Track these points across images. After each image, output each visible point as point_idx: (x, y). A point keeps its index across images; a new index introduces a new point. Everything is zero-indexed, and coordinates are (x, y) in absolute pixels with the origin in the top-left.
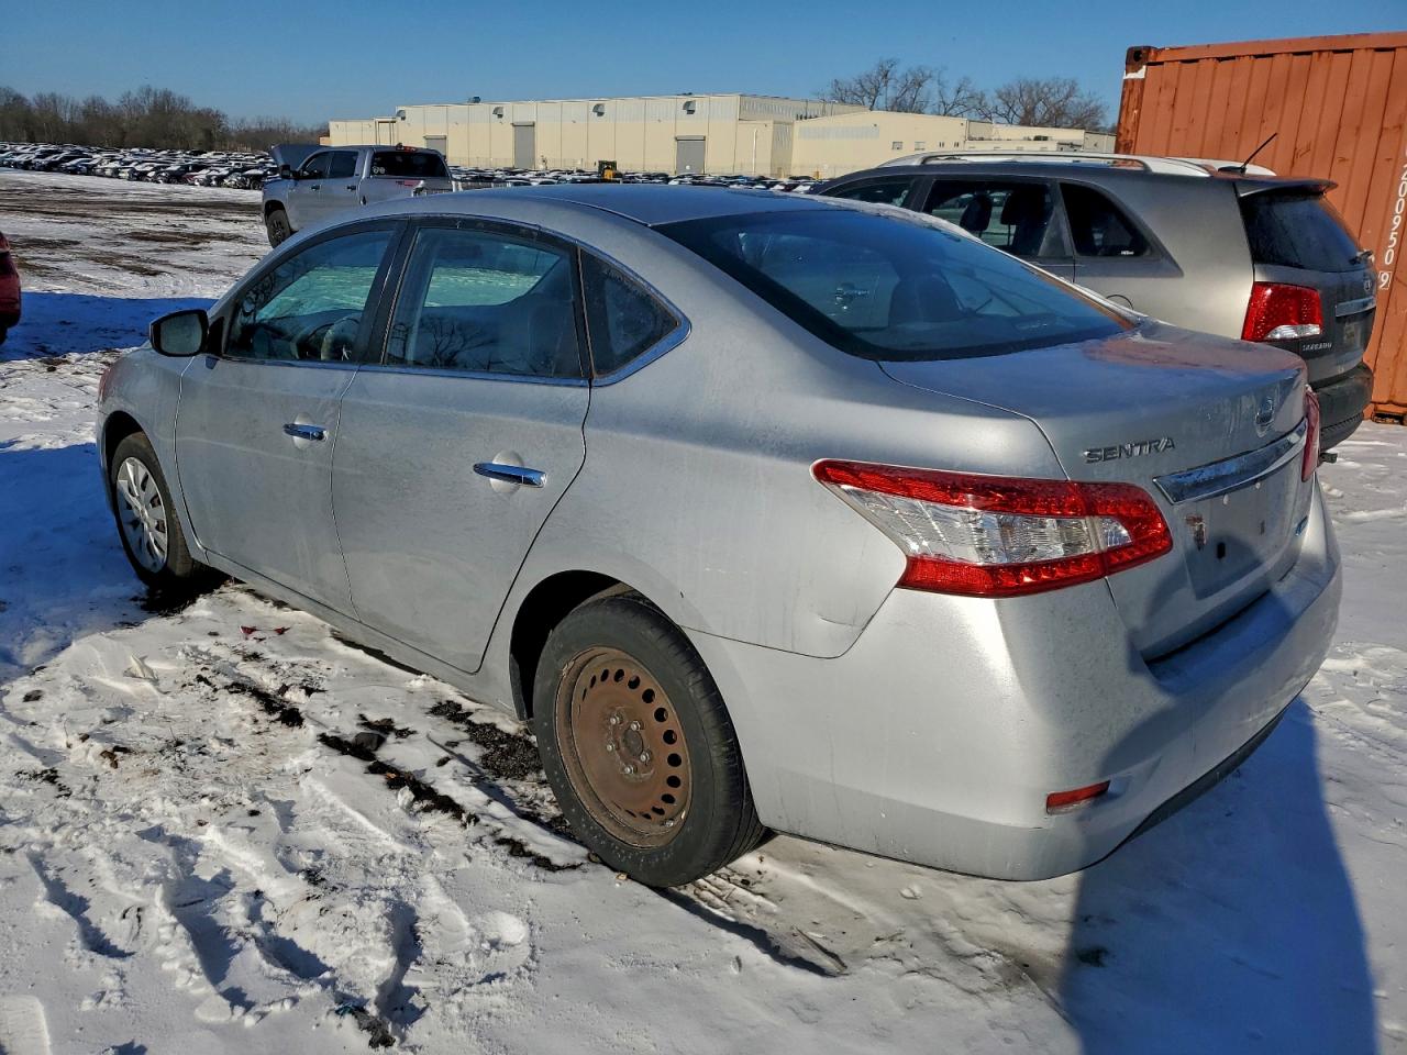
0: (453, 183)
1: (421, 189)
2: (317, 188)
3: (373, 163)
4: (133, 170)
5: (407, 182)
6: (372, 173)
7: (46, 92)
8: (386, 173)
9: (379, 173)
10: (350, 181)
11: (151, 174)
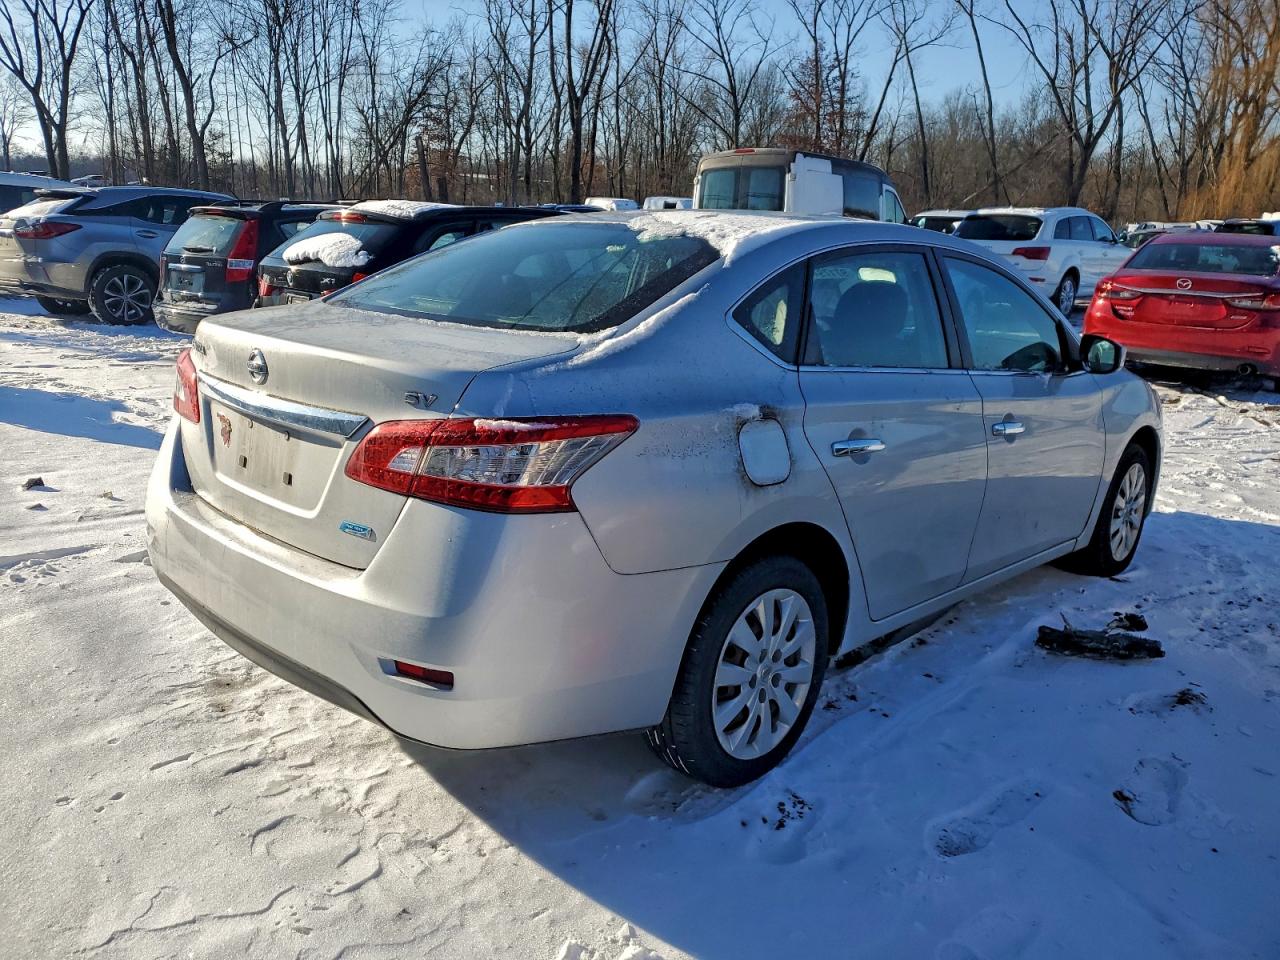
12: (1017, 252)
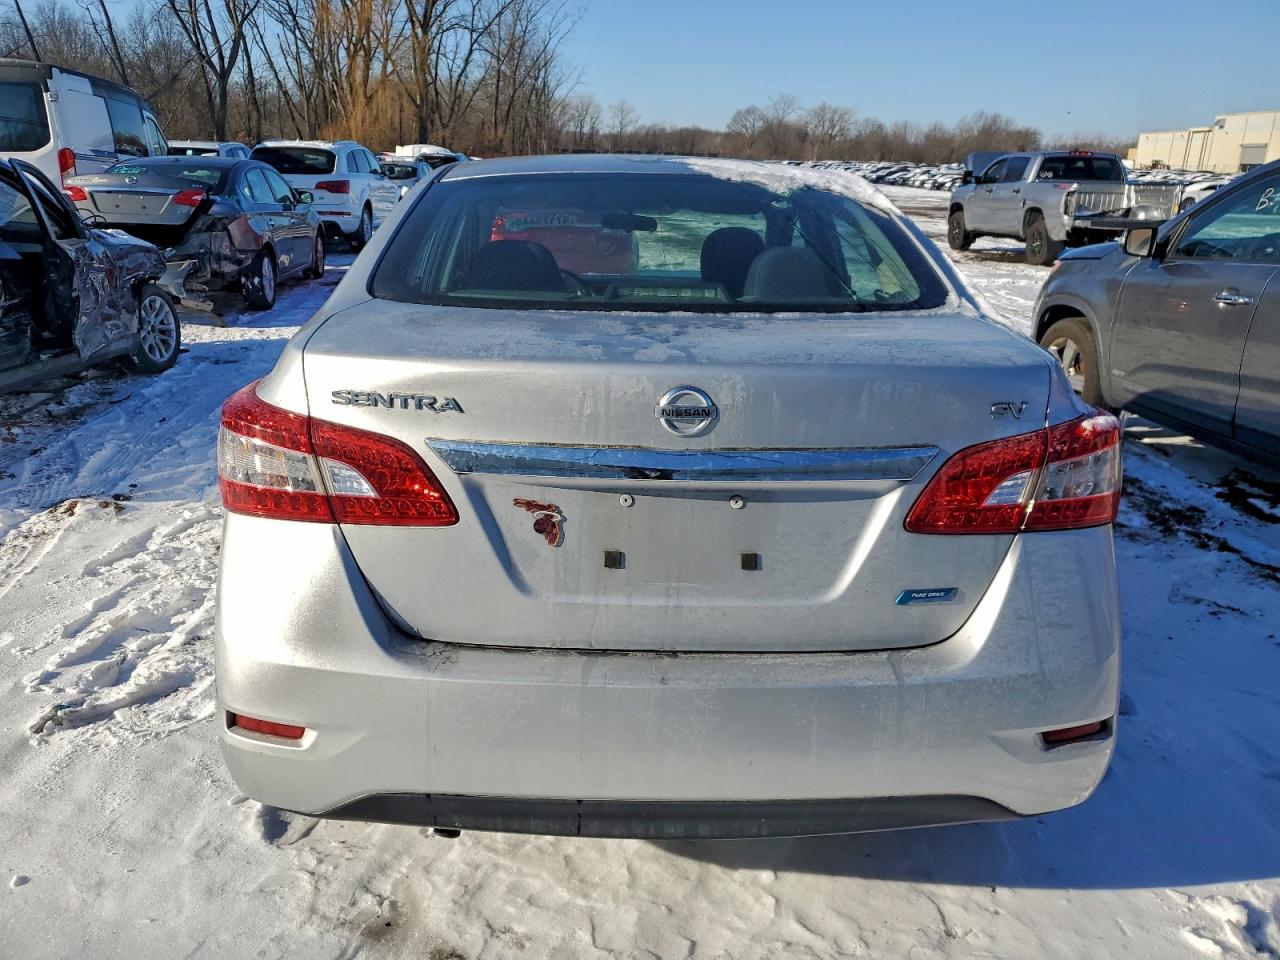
0: (1127, 186)
1: (1074, 192)
2: (991, 191)
3: (1042, 168)
4: (935, 182)
5: (1062, 185)
6: (1038, 176)
7: (901, 120)
8: (1054, 178)
9: (1047, 177)
10: (1016, 185)
11: (948, 185)
12: (320, 186)
